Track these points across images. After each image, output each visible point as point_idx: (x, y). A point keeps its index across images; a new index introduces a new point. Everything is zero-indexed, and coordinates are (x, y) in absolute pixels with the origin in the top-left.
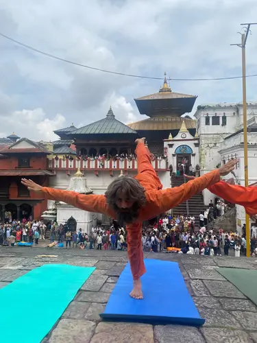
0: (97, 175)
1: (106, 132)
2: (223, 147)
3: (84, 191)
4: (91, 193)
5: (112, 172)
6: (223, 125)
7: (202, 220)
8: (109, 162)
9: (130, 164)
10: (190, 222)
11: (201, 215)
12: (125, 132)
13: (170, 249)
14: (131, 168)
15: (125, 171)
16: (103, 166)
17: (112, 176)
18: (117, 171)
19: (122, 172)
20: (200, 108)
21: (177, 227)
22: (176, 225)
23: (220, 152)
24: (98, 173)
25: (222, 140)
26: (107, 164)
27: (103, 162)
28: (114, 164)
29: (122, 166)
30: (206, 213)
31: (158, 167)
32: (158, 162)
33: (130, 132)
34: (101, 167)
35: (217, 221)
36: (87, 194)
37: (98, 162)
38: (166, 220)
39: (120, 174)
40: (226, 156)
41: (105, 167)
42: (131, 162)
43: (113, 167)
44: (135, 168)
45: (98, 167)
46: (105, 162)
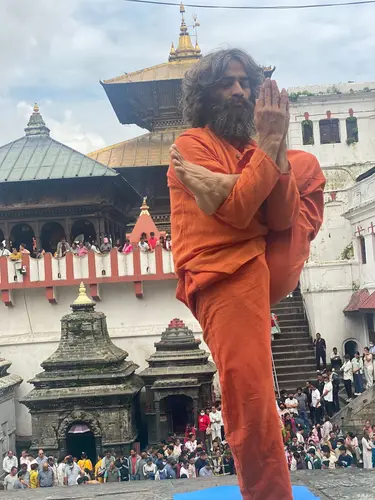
0: (9, 304)
1: (29, 176)
2: (356, 202)
5: (52, 292)
6: (349, 143)
8: (42, 262)
9: (103, 264)
12: (84, 173)
14: (109, 274)
15: (92, 285)
16: (26, 275)
17: (53, 302)
18: (69, 287)
19: (82, 288)
23: (348, 215)
24: (11, 296)
25: (350, 184)
26: (37, 270)
27: (26, 263)
28: (59, 267)
29: (81, 270)
33: (98, 172)
34: (20, 279)
35: (357, 404)
37: (10, 265)
39: (77, 293)
40: (366, 225)
41: (33, 278)
42: (108, 258)
43: (55, 277)
44: (121, 273)
45: (11, 280)
46: (32, 262)
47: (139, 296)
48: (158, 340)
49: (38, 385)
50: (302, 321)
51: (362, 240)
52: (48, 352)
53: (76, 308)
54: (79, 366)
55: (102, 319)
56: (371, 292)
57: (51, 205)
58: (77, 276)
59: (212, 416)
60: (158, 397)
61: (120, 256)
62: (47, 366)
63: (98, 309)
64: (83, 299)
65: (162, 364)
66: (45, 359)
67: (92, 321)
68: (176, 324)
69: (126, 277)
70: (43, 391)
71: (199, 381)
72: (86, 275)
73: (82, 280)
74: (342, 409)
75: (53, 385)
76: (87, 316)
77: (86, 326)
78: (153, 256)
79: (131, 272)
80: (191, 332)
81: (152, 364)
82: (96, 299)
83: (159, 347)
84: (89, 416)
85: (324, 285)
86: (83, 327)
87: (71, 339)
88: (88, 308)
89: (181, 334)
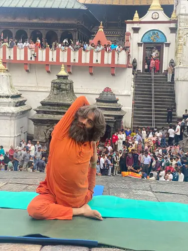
0: (27, 71)
1: (42, 5)
3: (7, 93)
4: (19, 96)
5: (49, 67)
7: (172, 136)
8: (44, 51)
9: (75, 56)
10: (155, 139)
11: (171, 131)
12: (70, 7)
13: (126, 173)
14: (77, 61)
15: (68, 66)
16: (36, 57)
17: (48, 72)
18: (57, 65)
19: (63, 67)
21: (137, 146)
22: (137, 142)
24: (29, 66)
26: (42, 55)
27: (37, 51)
28: (53, 55)
29: (63, 58)
30: (178, 127)
31: (116, 62)
33: (77, 7)
34: (33, 59)
36: (13, 97)
37: (29, 51)
38: (122, 137)
39: (60, 69)
41: (40, 59)
42: (77, 53)
43: (50, 60)
44: (83, 61)
45: (29, 59)
46: (40, 51)
47: (91, 74)
48: (98, 97)
49: (38, 112)
50: (172, 94)
52: (44, 97)
53: (59, 77)
54: (58, 105)
55: (71, 84)
57: (52, 22)
58: (61, 60)
59: (119, 136)
61: (83, 53)
62: (43, 104)
63: (70, 78)
64: (63, 72)
66: (42, 100)
67: (66, 84)
68: (107, 90)
69: (86, 64)
70: (40, 115)
71: (115, 119)
72: (66, 61)
73: (63, 63)
74: (184, 139)
75: (45, 112)
76: (64, 81)
77: (63, 86)
78: (100, 54)
79: (88, 61)
80: (114, 95)
82: (70, 73)
83: (98, 100)
85: (186, 77)
86: (62, 86)
87: (55, 92)
88: (65, 77)
89: (109, 95)
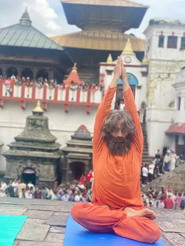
0: (2, 106)
1: (19, 44)
2: (180, 79)
5: (24, 104)
6: (181, 49)
7: (145, 175)
8: (20, 88)
9: (50, 94)
11: (145, 169)
12: (47, 46)
14: (53, 98)
15: (44, 103)
16: (11, 93)
17: (23, 108)
18: (32, 102)
19: (39, 103)
20: (152, 23)
23: (175, 86)
24: (3, 102)
25: (178, 70)
26: (17, 92)
27: (12, 87)
28: (28, 92)
29: (39, 95)
30: (152, 166)
31: (91, 101)
32: (92, 93)
33: (54, 47)
34: (8, 95)
37: (4, 87)
39: (35, 106)
41: (15, 95)
42: (53, 91)
43: (26, 96)
44: (59, 99)
45: (4, 95)
46: (15, 87)
47: (66, 112)
48: (73, 134)
49: (11, 148)
51: (179, 99)
52: (18, 133)
53: (34, 113)
54: (32, 141)
55: (46, 120)
56: (180, 125)
58: (37, 97)
60: (69, 161)
61: (59, 90)
62: (17, 139)
63: (45, 115)
64: (38, 109)
65: (73, 146)
66: (16, 135)
67: (42, 120)
68: (83, 127)
69: (61, 102)
70: (13, 151)
71: (90, 156)
72: (41, 97)
73: (40, 100)
75: (18, 148)
76: (40, 117)
77: (38, 123)
78: (76, 92)
79: (64, 99)
80: (89, 132)
81: (69, 145)
82: (45, 110)
83: (73, 138)
84: (34, 166)
85: (158, 118)
87: (30, 128)
88: (40, 114)
89: (84, 133)
